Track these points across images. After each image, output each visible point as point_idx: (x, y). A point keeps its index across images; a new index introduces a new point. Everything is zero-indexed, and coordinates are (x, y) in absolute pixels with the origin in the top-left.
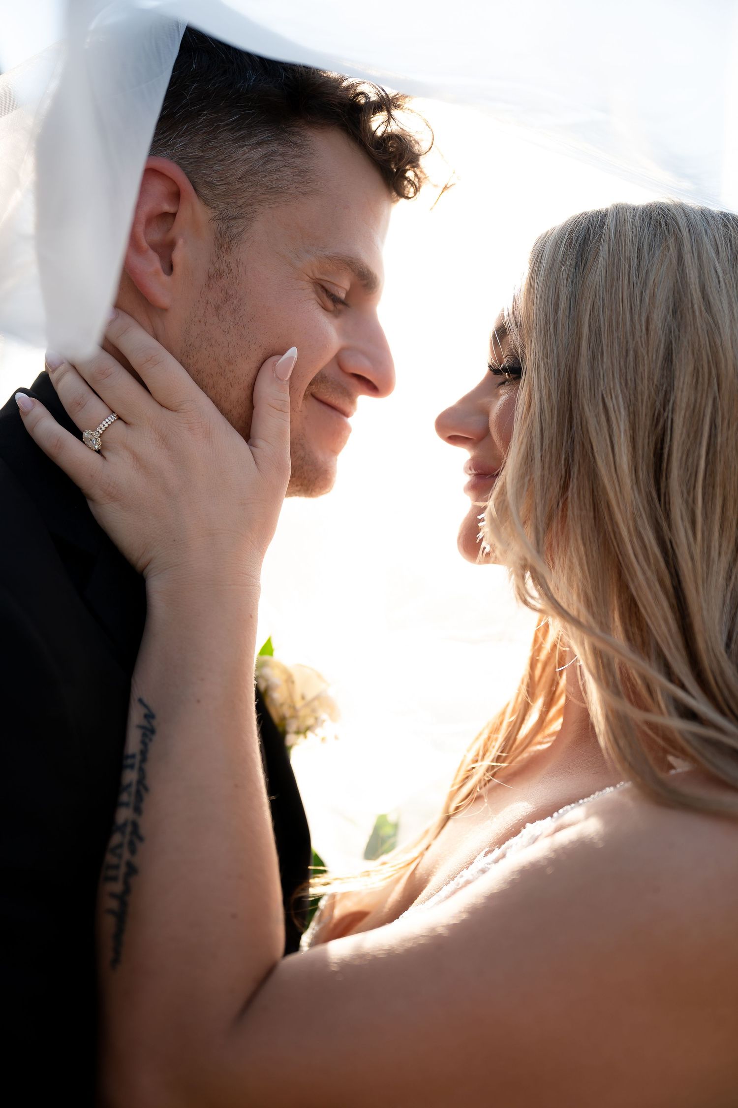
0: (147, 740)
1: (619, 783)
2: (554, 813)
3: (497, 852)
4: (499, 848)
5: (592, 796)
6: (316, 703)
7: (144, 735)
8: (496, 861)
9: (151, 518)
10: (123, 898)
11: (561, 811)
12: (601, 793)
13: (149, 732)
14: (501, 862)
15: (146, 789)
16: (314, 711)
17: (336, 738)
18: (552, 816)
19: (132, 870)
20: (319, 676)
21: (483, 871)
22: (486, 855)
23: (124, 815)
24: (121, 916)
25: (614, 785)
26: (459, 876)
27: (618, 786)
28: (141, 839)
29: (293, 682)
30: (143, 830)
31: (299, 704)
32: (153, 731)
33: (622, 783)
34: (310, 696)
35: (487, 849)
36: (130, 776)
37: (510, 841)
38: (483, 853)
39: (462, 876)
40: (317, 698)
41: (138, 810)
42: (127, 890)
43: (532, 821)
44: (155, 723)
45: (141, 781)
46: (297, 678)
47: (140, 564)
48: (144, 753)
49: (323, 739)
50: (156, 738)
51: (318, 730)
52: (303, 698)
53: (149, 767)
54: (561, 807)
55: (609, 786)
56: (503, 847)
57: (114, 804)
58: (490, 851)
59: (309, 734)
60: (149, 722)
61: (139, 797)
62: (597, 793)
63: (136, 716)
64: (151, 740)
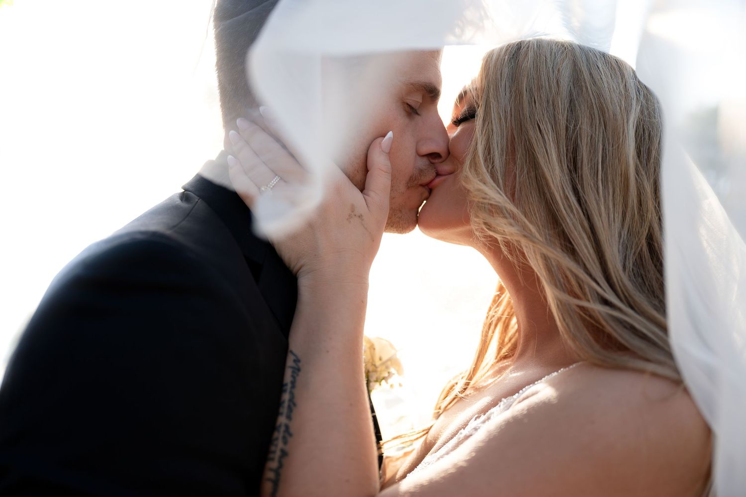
0: (295, 375)
1: (560, 369)
2: (519, 391)
3: (483, 418)
4: (485, 415)
5: (543, 379)
6: (389, 363)
7: (293, 372)
8: (484, 422)
9: (301, 241)
10: (277, 471)
11: (524, 389)
12: (548, 376)
13: (297, 370)
14: (487, 422)
15: (295, 405)
16: (387, 368)
17: (400, 385)
18: (518, 393)
19: (284, 454)
20: (391, 346)
21: (476, 429)
22: (475, 420)
23: (282, 420)
24: (276, 483)
25: (557, 371)
26: (459, 433)
27: (559, 371)
28: (291, 435)
29: (374, 349)
30: (292, 430)
31: (378, 363)
32: (299, 370)
33: (562, 369)
34: (384, 359)
35: (477, 416)
36: (286, 397)
37: (492, 410)
38: (474, 418)
39: (461, 434)
40: (390, 360)
41: (289, 417)
42: (281, 465)
43: (505, 397)
44: (300, 364)
45: (292, 400)
46: (377, 346)
47: (295, 270)
48: (293, 383)
49: (392, 386)
50: (301, 374)
51: (390, 381)
52: (380, 359)
53: (296, 391)
54: (524, 387)
55: (554, 372)
56: (487, 414)
57: (276, 414)
58: (479, 417)
59: (383, 382)
60: (297, 364)
61: (290, 409)
62: (546, 377)
63: (290, 362)
64: (298, 375)
